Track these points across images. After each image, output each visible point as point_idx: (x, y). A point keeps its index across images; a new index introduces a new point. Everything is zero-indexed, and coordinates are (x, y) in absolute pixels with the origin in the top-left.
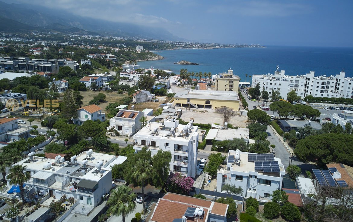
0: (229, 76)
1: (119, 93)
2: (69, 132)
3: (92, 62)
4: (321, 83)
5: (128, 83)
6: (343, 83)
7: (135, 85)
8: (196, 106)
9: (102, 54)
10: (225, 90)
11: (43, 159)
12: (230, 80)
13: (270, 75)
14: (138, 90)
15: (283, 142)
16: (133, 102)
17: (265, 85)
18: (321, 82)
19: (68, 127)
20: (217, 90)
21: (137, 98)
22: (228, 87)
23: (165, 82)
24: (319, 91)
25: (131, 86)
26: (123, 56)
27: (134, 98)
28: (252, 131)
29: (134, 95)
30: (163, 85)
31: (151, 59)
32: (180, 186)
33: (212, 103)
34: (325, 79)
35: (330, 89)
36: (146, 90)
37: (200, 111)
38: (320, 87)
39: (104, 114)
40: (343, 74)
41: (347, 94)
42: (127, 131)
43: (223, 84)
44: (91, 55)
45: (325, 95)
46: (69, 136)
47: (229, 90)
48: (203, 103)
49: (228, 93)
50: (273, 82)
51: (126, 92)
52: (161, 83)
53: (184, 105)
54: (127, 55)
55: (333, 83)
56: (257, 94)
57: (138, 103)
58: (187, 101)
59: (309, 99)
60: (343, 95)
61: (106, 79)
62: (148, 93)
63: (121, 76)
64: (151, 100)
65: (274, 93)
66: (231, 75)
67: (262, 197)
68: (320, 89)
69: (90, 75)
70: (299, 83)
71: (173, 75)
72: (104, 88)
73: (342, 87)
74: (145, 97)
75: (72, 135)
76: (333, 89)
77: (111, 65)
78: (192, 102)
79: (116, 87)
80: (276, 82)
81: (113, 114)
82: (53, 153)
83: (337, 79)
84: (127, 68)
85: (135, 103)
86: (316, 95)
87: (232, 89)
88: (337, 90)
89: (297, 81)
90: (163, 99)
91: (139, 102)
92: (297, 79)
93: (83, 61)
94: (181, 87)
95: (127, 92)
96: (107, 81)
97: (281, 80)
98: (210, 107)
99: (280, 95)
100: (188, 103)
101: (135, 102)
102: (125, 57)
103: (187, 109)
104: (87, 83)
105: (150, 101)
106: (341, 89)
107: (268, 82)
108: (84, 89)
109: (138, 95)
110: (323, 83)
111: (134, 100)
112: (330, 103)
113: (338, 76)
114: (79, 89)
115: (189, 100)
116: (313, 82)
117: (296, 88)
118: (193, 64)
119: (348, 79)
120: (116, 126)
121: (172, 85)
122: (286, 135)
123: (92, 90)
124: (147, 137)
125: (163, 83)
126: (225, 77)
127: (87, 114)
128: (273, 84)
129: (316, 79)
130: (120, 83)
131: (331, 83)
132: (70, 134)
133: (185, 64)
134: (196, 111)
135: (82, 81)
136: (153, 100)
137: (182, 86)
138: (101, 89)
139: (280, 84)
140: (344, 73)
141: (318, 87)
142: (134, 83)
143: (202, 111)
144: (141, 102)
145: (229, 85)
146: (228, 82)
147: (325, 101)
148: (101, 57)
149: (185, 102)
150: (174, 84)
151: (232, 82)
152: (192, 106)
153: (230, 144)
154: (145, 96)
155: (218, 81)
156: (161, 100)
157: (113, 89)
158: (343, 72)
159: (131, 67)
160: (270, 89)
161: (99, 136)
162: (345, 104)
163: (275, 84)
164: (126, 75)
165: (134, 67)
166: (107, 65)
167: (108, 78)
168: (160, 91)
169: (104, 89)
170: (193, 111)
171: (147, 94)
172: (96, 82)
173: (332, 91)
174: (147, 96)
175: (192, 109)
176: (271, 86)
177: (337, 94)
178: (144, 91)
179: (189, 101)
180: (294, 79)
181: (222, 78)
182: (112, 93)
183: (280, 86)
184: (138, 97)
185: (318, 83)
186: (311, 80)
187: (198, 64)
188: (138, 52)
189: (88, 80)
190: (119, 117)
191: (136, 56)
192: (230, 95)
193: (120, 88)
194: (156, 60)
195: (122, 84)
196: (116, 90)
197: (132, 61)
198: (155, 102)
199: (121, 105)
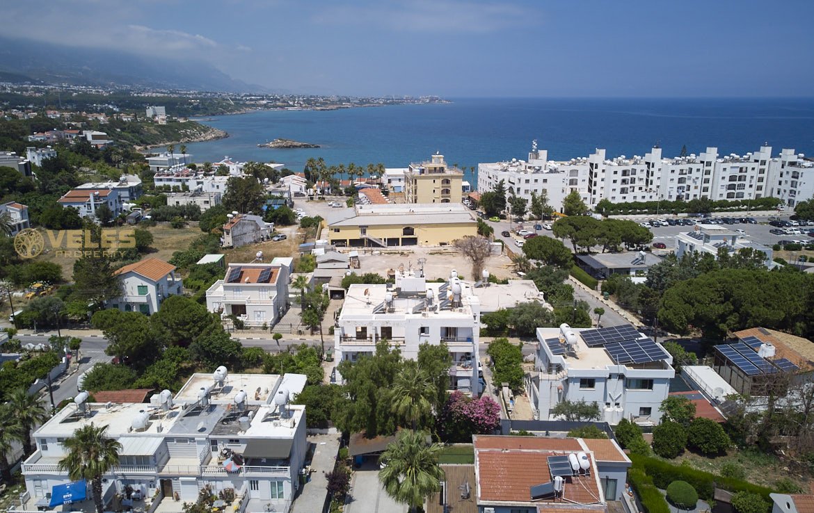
0: (438, 169)
1: (175, 227)
2: (138, 332)
4: (620, 173)
5: (191, 199)
6: (660, 170)
7: (213, 204)
8: (383, 243)
9: (71, 132)
10: (434, 201)
11: (109, 406)
12: (443, 177)
13: (517, 161)
14: (234, 215)
15: (605, 302)
16: (224, 246)
17: (514, 184)
18: (620, 170)
19: (134, 320)
20: (416, 202)
21: (235, 234)
22: (438, 193)
23: (282, 192)
24: (618, 190)
25: (204, 208)
26: (123, 133)
27: (228, 234)
28: (541, 284)
29: (226, 227)
30: (277, 198)
31: (196, 140)
32: (473, 420)
33: (418, 233)
34: (626, 165)
35: (638, 184)
36: (251, 214)
37: (395, 253)
38: (619, 182)
39: (180, 279)
40: (657, 152)
41: (670, 193)
42: (259, 316)
43: (428, 187)
44: (40, 134)
45: (630, 199)
46: (142, 342)
47: (442, 201)
48: (398, 234)
49: (440, 208)
50: (530, 175)
51: (191, 223)
52: (272, 194)
53: (355, 243)
54: (133, 132)
55: (642, 171)
56: (499, 206)
57: (238, 248)
58: (360, 233)
59: (605, 207)
60: (662, 195)
61: (126, 194)
62: (259, 219)
63: (157, 184)
64: (268, 238)
65: (534, 200)
66: (442, 166)
67: (636, 417)
68: (619, 186)
69: (79, 187)
70: (577, 176)
71: (286, 173)
72: (132, 217)
73: (659, 178)
74: (253, 230)
75: (148, 339)
76: (643, 184)
77: (113, 159)
78: (371, 234)
79: (164, 213)
80: (536, 176)
81: (199, 279)
82: (108, 389)
83: (648, 164)
84: (162, 163)
85: (232, 247)
86: (613, 198)
87: (449, 199)
88: (650, 186)
89: (574, 172)
90: (293, 233)
91: (241, 243)
92: (573, 167)
93: (31, 150)
94: (317, 202)
95: (197, 223)
96: (128, 200)
97: (546, 171)
98: (414, 241)
99: (549, 204)
100: (364, 236)
101: (231, 245)
102: (130, 135)
103: (365, 252)
104: (82, 206)
105: (265, 240)
106: (656, 182)
107: (519, 177)
108: (76, 222)
109: (237, 227)
110: (625, 173)
111: (227, 240)
112: (645, 213)
113: (648, 157)
114: (62, 225)
115: (364, 229)
116: (603, 171)
117: (572, 186)
118: (306, 146)
119: (665, 161)
120: (227, 305)
121: (294, 198)
122: (607, 287)
124: (374, 319)
125: (278, 195)
126: (430, 171)
127: (145, 284)
128: (532, 181)
129: (610, 165)
130: (171, 202)
131: (638, 172)
132: (143, 337)
133: (287, 147)
134: (388, 253)
135: (65, 203)
136: (272, 237)
137: (319, 198)
138: (124, 219)
139: (545, 181)
140: (660, 150)
141: (615, 181)
142: (208, 200)
143: (400, 252)
144: (245, 243)
145: (441, 189)
146: (439, 182)
147: (636, 209)
148: (69, 138)
149: (357, 235)
150: (297, 194)
151: (448, 182)
152: (372, 243)
153: (516, 316)
154: (253, 227)
155: (416, 180)
156: (290, 236)
157: (156, 218)
158: (657, 148)
159: (173, 161)
160: (526, 191)
161: (208, 334)
162: (672, 212)
163: (536, 181)
164: (170, 180)
165: (181, 160)
167: (130, 191)
168: (281, 213)
169: (132, 220)
170: (381, 254)
171: (256, 224)
172: (107, 203)
173: (640, 188)
174: (257, 228)
175: (376, 251)
176: (528, 186)
177: (652, 194)
178: (250, 217)
179: (364, 232)
180: (566, 167)
181: (423, 175)
182: (157, 227)
183: (545, 184)
184: (236, 232)
185: (616, 173)
186: (601, 167)
187: (318, 147)
188: (160, 123)
189: (83, 200)
190: (231, 282)
191: (156, 132)
192: (451, 212)
193: (174, 212)
194: (210, 139)
195: (178, 202)
196: (164, 220)
197: (148, 147)
198: (279, 240)
199: (207, 256)
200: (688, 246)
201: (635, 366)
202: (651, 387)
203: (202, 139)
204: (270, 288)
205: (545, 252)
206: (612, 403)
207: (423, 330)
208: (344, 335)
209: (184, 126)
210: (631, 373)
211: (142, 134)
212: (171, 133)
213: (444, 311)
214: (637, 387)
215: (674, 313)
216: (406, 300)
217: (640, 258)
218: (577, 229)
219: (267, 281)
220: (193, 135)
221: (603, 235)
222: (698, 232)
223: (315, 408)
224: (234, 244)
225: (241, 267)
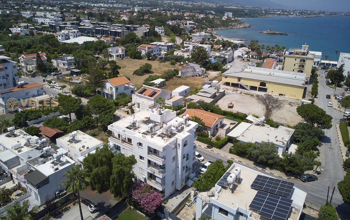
0: (302, 53)
1: (172, 64)
8: (247, 88)
9: (183, 21)
10: (294, 70)
12: (301, 58)
16: (178, 76)
20: (283, 70)
21: (182, 72)
22: (297, 66)
23: (225, 55)
25: (186, 57)
27: (180, 71)
29: (180, 68)
31: (235, 27)
33: (268, 86)
36: (194, 63)
37: (249, 94)
39: (134, 87)
43: (292, 62)
48: (257, 85)
49: (296, 75)
52: (221, 55)
53: (234, 85)
54: (210, 23)
57: (183, 78)
58: (237, 81)
61: (166, 48)
62: (197, 66)
64: (199, 75)
66: (305, 51)
74: (192, 71)
79: (170, 58)
84: (197, 36)
87: (303, 70)
90: (214, 75)
93: (156, 27)
94: (245, 61)
96: (166, 50)
98: (265, 90)
100: (239, 83)
101: (181, 76)
102: (207, 24)
103: (234, 90)
104: (143, 51)
109: (184, 69)
111: (180, 74)
114: (134, 57)
120: (137, 103)
121: (236, 58)
123: (147, 59)
125: (223, 56)
126: (296, 54)
130: (175, 53)
133: (272, 34)
134: (245, 94)
135: (139, 49)
136: (201, 76)
137: (247, 60)
138: (156, 58)
142: (189, 54)
143: (252, 94)
144: (187, 76)
145: (299, 64)
146: (298, 61)
149: (235, 81)
150: (239, 57)
151: (304, 61)
154: (192, 70)
155: (285, 58)
156: (211, 76)
157: (167, 60)
159: (200, 36)
165: (203, 36)
167: (168, 47)
168: (214, 65)
170: (241, 93)
171: (194, 68)
172: (153, 50)
174: (194, 70)
178: (192, 65)
179: (239, 80)
181: (291, 55)
182: (165, 63)
189: (144, 48)
190: (139, 93)
191: (219, 23)
192: (296, 78)
194: (242, 28)
195: (178, 54)
198: (204, 77)
203: (238, 27)
204: (152, 100)
209: (233, 21)
211: (213, 24)
212: (225, 24)
220: (235, 25)
225: (147, 88)
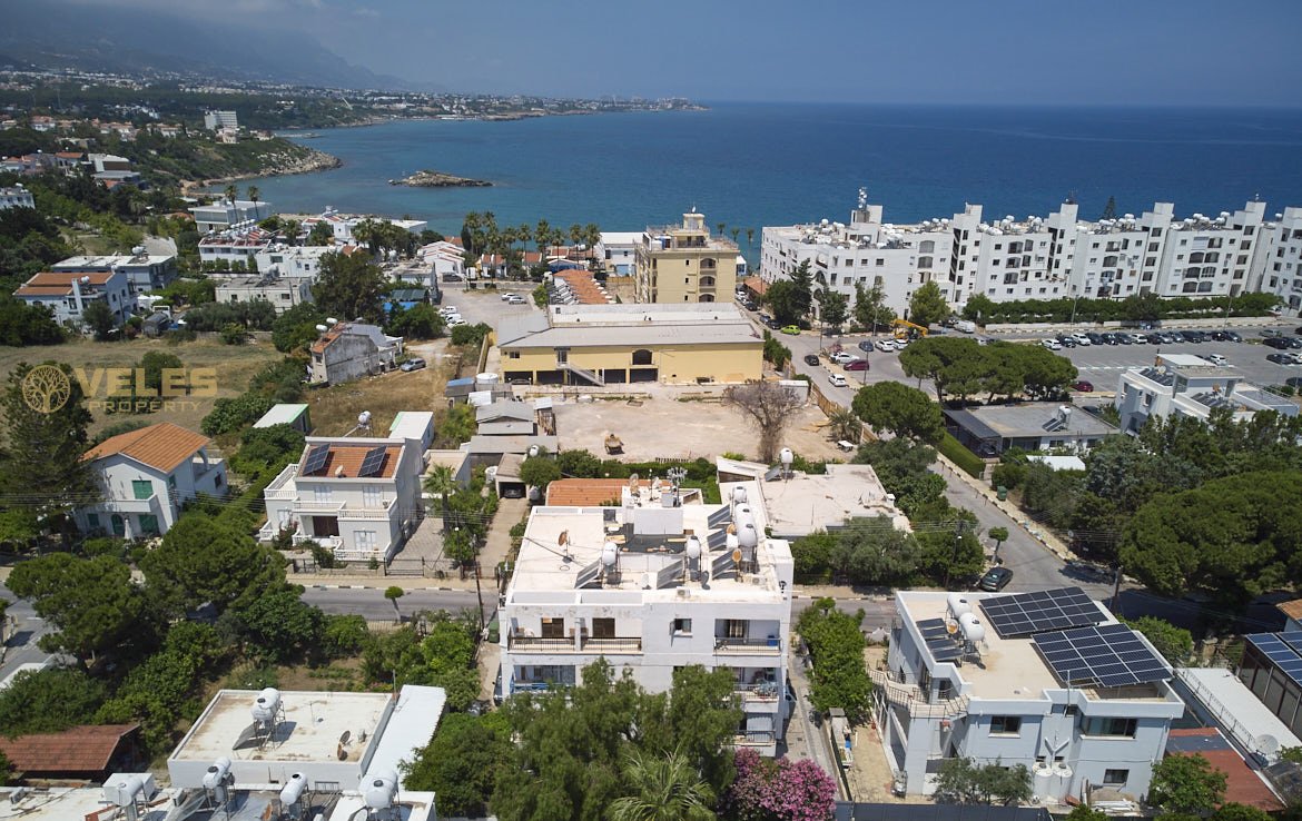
0: (694, 239)
1: (230, 343)
2: (106, 605)
3: (35, 196)
4: (1005, 247)
5: (259, 291)
6: (1072, 242)
7: (297, 301)
8: (596, 379)
9: (68, 155)
10: (686, 297)
12: (703, 254)
13: (831, 223)
14: (329, 325)
15: (1001, 505)
16: (313, 381)
17: (826, 267)
18: (1006, 241)
20: (654, 301)
21: (331, 361)
22: (694, 284)
23: (420, 277)
24: (1001, 278)
25: (281, 306)
26: (161, 158)
27: (319, 360)
29: (316, 347)
30: (412, 287)
31: (286, 171)
33: (658, 360)
34: (1016, 233)
35: (1034, 266)
36: (360, 322)
37: (619, 399)
38: (1003, 263)
39: (220, 460)
40: (1069, 211)
41: (1087, 283)
42: (363, 540)
43: (677, 273)
44: (14, 160)
45: (1019, 294)
46: (113, 625)
47: (702, 299)
48: (624, 362)
49: (695, 313)
50: (854, 252)
51: (259, 334)
52: (403, 279)
53: (547, 377)
54: (179, 157)
55: (1043, 244)
56: (801, 306)
57: (337, 385)
58: (556, 360)
59: (980, 310)
60: (1074, 287)
61: (146, 277)
62: (374, 331)
63: (205, 257)
64: (392, 365)
65: (860, 296)
66: (700, 233)
67: (1096, 788)
68: (1002, 270)
69: (59, 265)
70: (932, 251)
71: (430, 237)
72: (151, 324)
73: (1070, 257)
74: (365, 353)
75: (127, 616)
76: (1043, 266)
77: (133, 208)
78: (575, 363)
79: (208, 316)
80: (865, 254)
81: (259, 457)
82: (40, 729)
83: (1053, 231)
84: (218, 217)
85: (326, 385)
86: (992, 291)
87: (713, 294)
88: (1054, 271)
89: (927, 245)
90: (439, 355)
91: (344, 376)
92: (926, 236)
94: (483, 292)
95: (268, 335)
96: (148, 288)
97: (882, 245)
98: (652, 375)
99: (886, 303)
100: (563, 366)
101: (326, 380)
102: (172, 162)
103: (566, 395)
104: (59, 303)
105: (388, 369)
106: (1065, 264)
107: (836, 255)
108: (48, 332)
109: (335, 348)
110: (1013, 248)
111: (318, 372)
112: (1048, 320)
113: (1054, 220)
114: (22, 338)
115: (562, 353)
116: (977, 243)
117: (922, 270)
118: (470, 184)
119: (1083, 226)
120: (304, 518)
122: (1003, 475)
123: (91, 336)
124: (577, 603)
125: (413, 281)
126: (681, 244)
127: (146, 477)
128: (857, 263)
129: (989, 233)
130: (223, 296)
131: (1036, 246)
132: (116, 617)
133: (437, 185)
134: (606, 399)
135: (30, 297)
136: (400, 364)
137: (486, 285)
138: (137, 325)
139: (880, 262)
140: (1075, 207)
141: (996, 262)
142: (288, 292)
144: (350, 377)
145: (700, 277)
146: (695, 264)
147: (1032, 312)
148: (64, 167)
149: (550, 363)
150: (448, 278)
151: (711, 264)
152: (577, 379)
154: (365, 348)
155: (655, 261)
156: (433, 360)
157: (196, 326)
158: (1070, 203)
159: (235, 215)
160: (847, 280)
161: (259, 592)
162: (1095, 319)
163: (865, 261)
164: (228, 251)
165: (250, 213)
166: (113, 206)
167: (151, 272)
168: (419, 318)
169: (152, 330)
170: (593, 399)
171: (371, 341)
172: (106, 296)
173: (1038, 275)
174: (372, 350)
175: (585, 392)
176: (852, 272)
177: (1057, 284)
178: (358, 328)
179: (563, 359)
180: (913, 234)
181: (668, 250)
182: (197, 341)
183: (880, 268)
184: (334, 358)
185: (998, 247)
186: (973, 236)
187: (489, 185)
188: (225, 141)
189: (61, 291)
190: (310, 474)
191: (219, 157)
192: (717, 322)
193: (227, 316)
194: (312, 171)
195: (234, 297)
196: (210, 328)
197: (206, 182)
198: (411, 370)
199: (277, 407)
200: (1144, 397)
201: (1104, 693)
202: (1131, 733)
203: (298, 169)
204: (383, 487)
205: (896, 414)
206: (1049, 758)
207: (679, 624)
208: (517, 630)
209: (267, 147)
210: (1096, 705)
211: (194, 160)
212: (244, 158)
213: (722, 581)
214: (1103, 732)
215: (1156, 558)
216: (645, 556)
217: (1060, 419)
218: (947, 363)
219: (378, 474)
220: (282, 162)
221: (992, 373)
222: (1161, 370)
223: (457, 783)
224: (330, 379)
225: (328, 445)
